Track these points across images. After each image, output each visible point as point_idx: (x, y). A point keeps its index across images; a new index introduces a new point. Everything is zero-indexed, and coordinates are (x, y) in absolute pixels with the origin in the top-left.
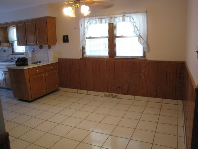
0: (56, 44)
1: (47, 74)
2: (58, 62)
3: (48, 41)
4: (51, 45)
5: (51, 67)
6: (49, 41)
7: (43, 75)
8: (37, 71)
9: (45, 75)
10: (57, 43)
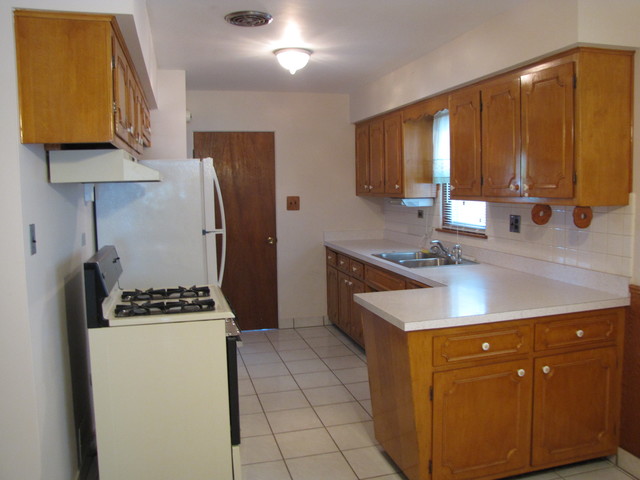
0: (626, 203)
1: (546, 369)
2: (628, 303)
3: (575, 183)
4: (595, 209)
5: (579, 333)
6: (580, 185)
7: (521, 372)
8: (486, 346)
9: (534, 370)
10: (633, 196)
